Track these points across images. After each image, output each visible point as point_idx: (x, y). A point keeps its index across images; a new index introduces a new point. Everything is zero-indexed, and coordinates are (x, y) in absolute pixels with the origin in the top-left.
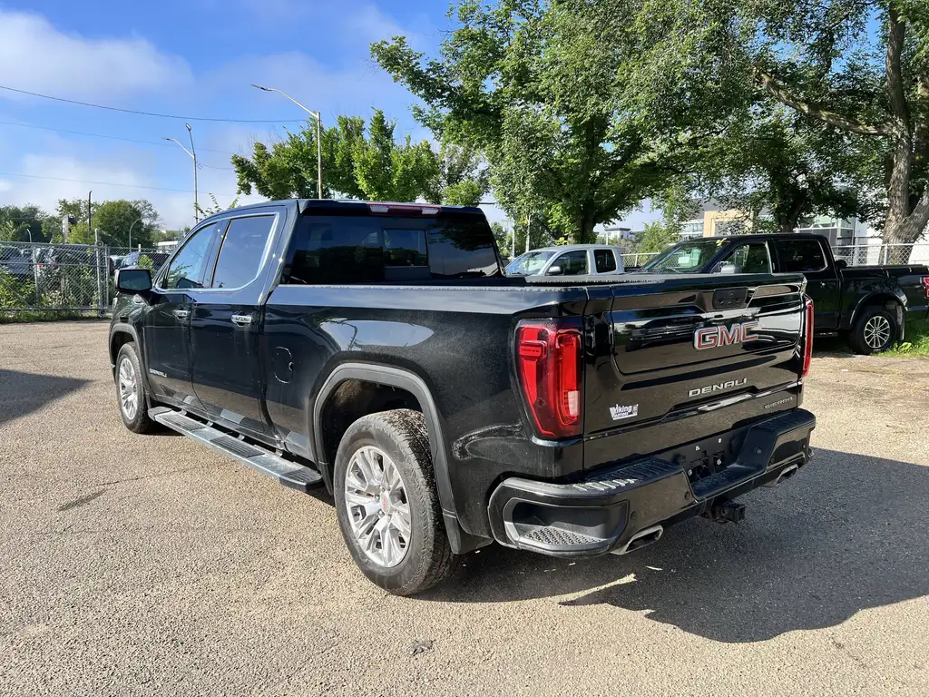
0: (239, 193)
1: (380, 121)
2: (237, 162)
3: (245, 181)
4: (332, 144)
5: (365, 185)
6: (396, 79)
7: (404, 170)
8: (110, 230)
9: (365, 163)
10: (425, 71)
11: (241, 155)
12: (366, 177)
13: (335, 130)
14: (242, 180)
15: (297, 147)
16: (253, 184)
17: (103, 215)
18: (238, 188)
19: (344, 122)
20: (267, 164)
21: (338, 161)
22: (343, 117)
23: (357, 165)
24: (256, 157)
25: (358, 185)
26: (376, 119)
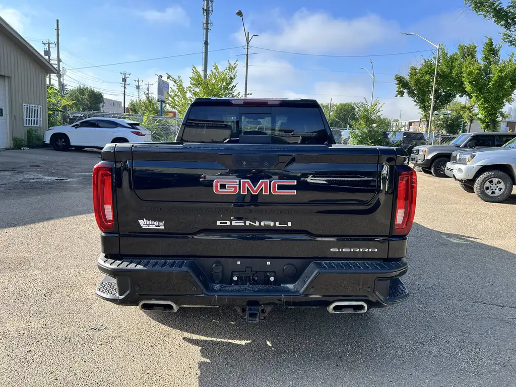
0: (397, 96)
1: (490, 44)
2: (397, 78)
3: (402, 89)
4: (452, 63)
5: (469, 88)
6: (485, 16)
7: (499, 76)
8: (340, 118)
9: (470, 73)
10: (505, 8)
11: (400, 74)
12: (470, 82)
13: (456, 54)
14: (400, 88)
15: (428, 67)
16: (405, 91)
17: (337, 110)
18: (396, 93)
19: (462, 48)
20: (415, 78)
21: (454, 74)
22: (462, 45)
23: (465, 75)
24: (410, 75)
25: (465, 88)
26: (487, 44)
